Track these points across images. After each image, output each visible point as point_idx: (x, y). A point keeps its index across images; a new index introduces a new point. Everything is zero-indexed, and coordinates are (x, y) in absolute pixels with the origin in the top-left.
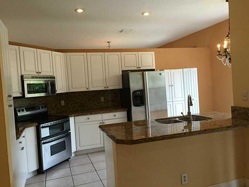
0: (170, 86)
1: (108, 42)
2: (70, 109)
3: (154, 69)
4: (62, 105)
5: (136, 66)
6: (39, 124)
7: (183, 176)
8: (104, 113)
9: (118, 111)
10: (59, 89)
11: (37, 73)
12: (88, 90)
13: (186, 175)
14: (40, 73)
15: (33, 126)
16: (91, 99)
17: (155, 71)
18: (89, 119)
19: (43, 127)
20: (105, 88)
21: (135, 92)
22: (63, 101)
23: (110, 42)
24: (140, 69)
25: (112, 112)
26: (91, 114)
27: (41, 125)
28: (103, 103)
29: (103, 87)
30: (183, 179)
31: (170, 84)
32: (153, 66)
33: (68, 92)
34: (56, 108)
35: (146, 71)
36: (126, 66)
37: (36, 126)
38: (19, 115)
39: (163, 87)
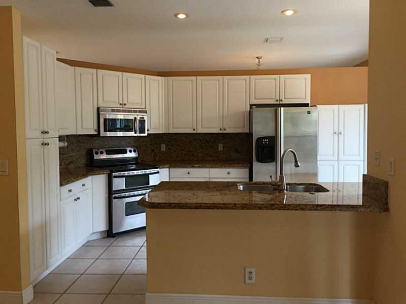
0: (335, 133)
1: (257, 58)
2: (172, 157)
3: (308, 104)
4: (162, 150)
5: (274, 98)
6: (112, 172)
7: (248, 270)
8: (212, 167)
9: (234, 167)
10: (152, 128)
11: (121, 104)
12: (195, 132)
13: (253, 270)
14: (125, 105)
15: (103, 174)
16: (203, 145)
17: (308, 106)
18: (189, 173)
19: (115, 177)
20: (221, 130)
21: (260, 139)
22: (164, 145)
23: (261, 57)
24: (281, 103)
25: (225, 167)
26: (193, 167)
27: (113, 174)
28: (221, 153)
29: (219, 129)
30: (247, 275)
31: (336, 130)
32: (305, 98)
33: (167, 132)
34: (152, 155)
35: (281, 107)
36: (256, 98)
37: (109, 174)
38: (95, 158)
39: (313, 135)
